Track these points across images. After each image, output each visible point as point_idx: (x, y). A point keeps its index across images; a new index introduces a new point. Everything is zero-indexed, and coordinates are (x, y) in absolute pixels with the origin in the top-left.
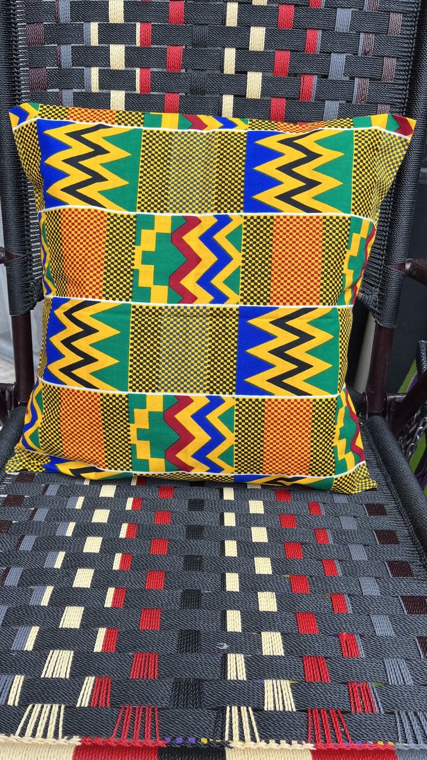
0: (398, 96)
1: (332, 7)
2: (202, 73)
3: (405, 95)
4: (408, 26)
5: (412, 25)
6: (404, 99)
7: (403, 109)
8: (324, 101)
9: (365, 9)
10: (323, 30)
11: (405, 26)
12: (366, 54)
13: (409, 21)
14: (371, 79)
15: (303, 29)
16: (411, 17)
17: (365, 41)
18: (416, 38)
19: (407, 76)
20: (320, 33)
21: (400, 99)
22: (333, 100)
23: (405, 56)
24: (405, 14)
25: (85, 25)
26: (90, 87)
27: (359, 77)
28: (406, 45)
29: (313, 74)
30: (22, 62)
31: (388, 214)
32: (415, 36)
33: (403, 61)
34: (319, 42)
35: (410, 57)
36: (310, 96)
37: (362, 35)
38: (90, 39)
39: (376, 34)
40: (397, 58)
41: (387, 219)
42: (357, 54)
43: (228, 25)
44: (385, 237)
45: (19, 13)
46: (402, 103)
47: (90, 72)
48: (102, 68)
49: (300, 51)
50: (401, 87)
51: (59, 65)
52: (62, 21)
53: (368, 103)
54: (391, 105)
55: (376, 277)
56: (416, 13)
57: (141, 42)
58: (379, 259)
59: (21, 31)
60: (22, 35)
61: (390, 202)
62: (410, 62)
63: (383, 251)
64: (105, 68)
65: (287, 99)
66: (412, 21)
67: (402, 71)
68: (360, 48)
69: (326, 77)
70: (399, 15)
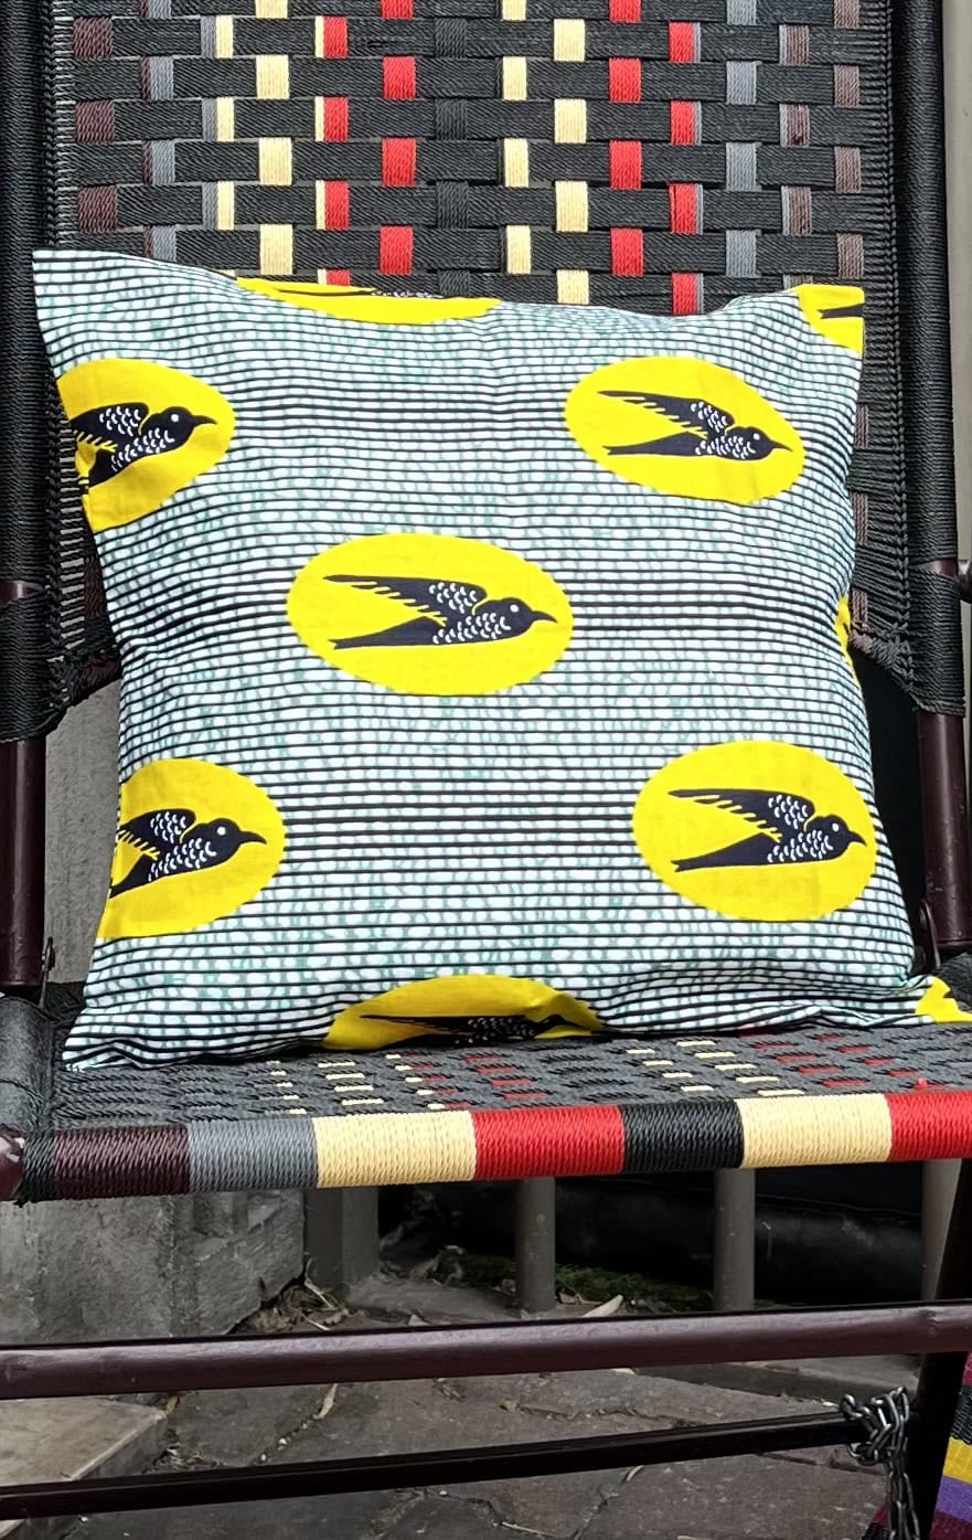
0: (875, 217)
1: (714, 61)
2: (458, 186)
3: (889, 214)
4: (872, 88)
5: (882, 87)
6: (890, 223)
7: (890, 241)
8: (722, 231)
9: (783, 60)
10: (703, 102)
11: (868, 88)
12: (797, 142)
13: (873, 79)
14: (814, 188)
15: (662, 100)
16: (875, 72)
17: (790, 120)
18: (892, 109)
19: (887, 179)
20: (698, 107)
21: (881, 222)
22: (740, 229)
23: (877, 143)
24: (862, 67)
25: (206, 103)
26: (215, 220)
27: (790, 185)
28: (874, 123)
29: (694, 182)
30: (64, 175)
31: (898, 454)
32: (890, 104)
33: (874, 153)
34: (699, 123)
35: (887, 145)
36: (693, 224)
37: (783, 109)
38: (215, 129)
39: (811, 105)
40: (861, 147)
41: (899, 464)
42: (778, 143)
43: (507, 96)
44: (900, 504)
45: (62, 81)
46: (884, 230)
47: (216, 191)
48: (242, 183)
49: (660, 142)
50: (878, 201)
51: (148, 181)
52: (155, 96)
53: (814, 232)
54: (863, 234)
55: (896, 598)
56: (886, 64)
57: (327, 132)
58: (896, 557)
59: (63, 116)
60: (64, 124)
61: (897, 428)
62: (887, 153)
63: (901, 536)
64: (250, 183)
65: (645, 230)
66: (878, 79)
67: (875, 170)
68: (783, 131)
69: (720, 186)
70: (851, 69)
